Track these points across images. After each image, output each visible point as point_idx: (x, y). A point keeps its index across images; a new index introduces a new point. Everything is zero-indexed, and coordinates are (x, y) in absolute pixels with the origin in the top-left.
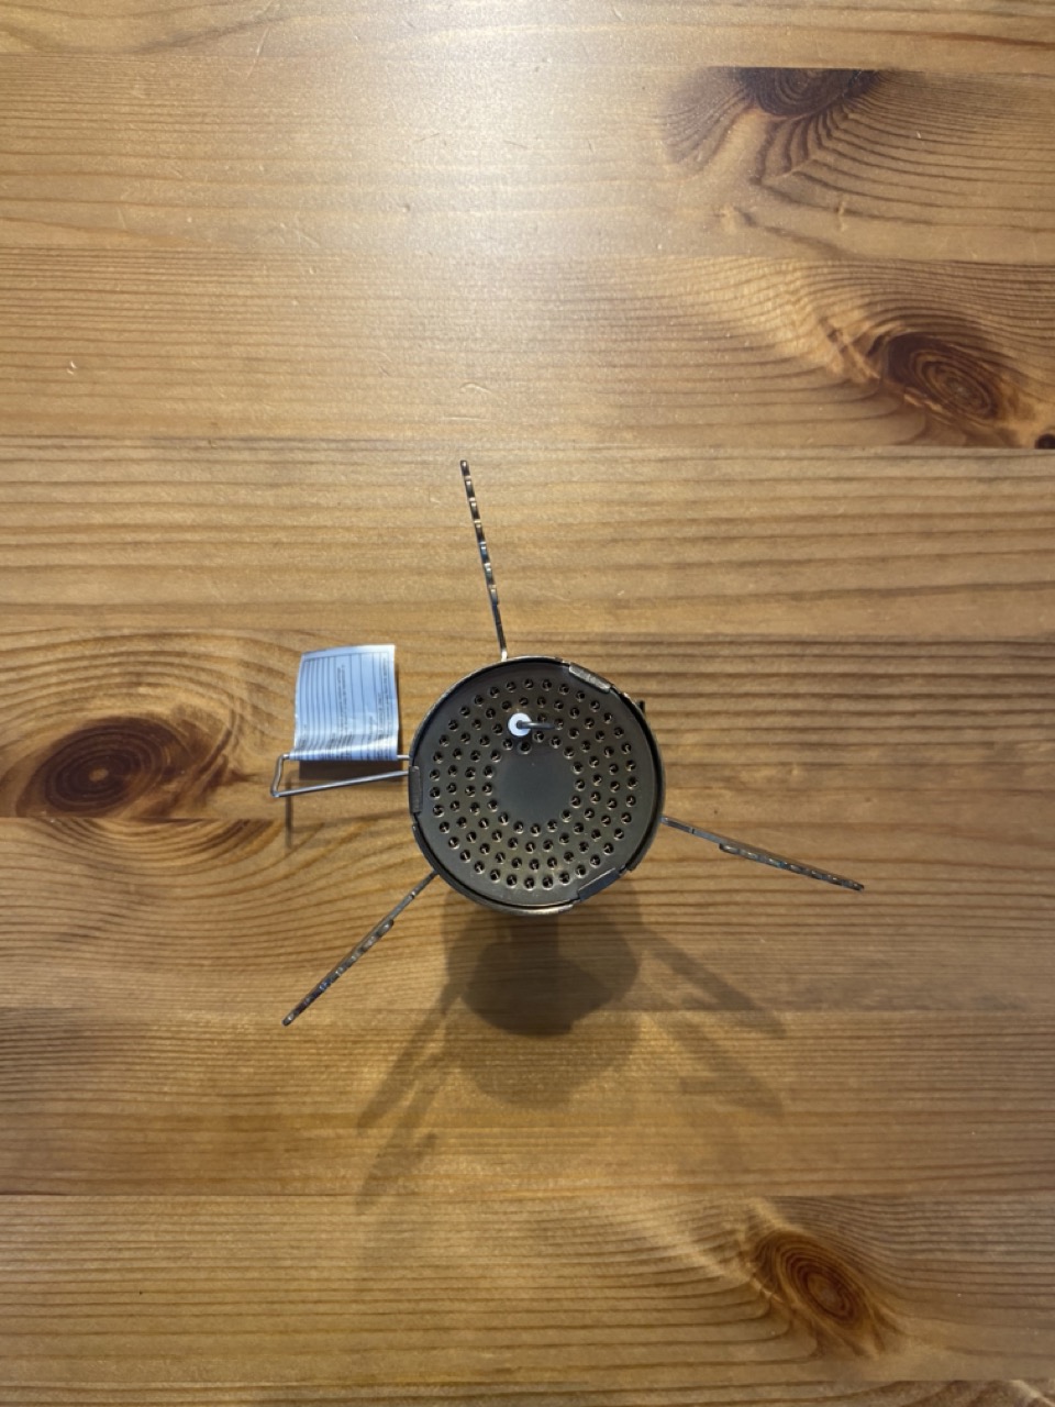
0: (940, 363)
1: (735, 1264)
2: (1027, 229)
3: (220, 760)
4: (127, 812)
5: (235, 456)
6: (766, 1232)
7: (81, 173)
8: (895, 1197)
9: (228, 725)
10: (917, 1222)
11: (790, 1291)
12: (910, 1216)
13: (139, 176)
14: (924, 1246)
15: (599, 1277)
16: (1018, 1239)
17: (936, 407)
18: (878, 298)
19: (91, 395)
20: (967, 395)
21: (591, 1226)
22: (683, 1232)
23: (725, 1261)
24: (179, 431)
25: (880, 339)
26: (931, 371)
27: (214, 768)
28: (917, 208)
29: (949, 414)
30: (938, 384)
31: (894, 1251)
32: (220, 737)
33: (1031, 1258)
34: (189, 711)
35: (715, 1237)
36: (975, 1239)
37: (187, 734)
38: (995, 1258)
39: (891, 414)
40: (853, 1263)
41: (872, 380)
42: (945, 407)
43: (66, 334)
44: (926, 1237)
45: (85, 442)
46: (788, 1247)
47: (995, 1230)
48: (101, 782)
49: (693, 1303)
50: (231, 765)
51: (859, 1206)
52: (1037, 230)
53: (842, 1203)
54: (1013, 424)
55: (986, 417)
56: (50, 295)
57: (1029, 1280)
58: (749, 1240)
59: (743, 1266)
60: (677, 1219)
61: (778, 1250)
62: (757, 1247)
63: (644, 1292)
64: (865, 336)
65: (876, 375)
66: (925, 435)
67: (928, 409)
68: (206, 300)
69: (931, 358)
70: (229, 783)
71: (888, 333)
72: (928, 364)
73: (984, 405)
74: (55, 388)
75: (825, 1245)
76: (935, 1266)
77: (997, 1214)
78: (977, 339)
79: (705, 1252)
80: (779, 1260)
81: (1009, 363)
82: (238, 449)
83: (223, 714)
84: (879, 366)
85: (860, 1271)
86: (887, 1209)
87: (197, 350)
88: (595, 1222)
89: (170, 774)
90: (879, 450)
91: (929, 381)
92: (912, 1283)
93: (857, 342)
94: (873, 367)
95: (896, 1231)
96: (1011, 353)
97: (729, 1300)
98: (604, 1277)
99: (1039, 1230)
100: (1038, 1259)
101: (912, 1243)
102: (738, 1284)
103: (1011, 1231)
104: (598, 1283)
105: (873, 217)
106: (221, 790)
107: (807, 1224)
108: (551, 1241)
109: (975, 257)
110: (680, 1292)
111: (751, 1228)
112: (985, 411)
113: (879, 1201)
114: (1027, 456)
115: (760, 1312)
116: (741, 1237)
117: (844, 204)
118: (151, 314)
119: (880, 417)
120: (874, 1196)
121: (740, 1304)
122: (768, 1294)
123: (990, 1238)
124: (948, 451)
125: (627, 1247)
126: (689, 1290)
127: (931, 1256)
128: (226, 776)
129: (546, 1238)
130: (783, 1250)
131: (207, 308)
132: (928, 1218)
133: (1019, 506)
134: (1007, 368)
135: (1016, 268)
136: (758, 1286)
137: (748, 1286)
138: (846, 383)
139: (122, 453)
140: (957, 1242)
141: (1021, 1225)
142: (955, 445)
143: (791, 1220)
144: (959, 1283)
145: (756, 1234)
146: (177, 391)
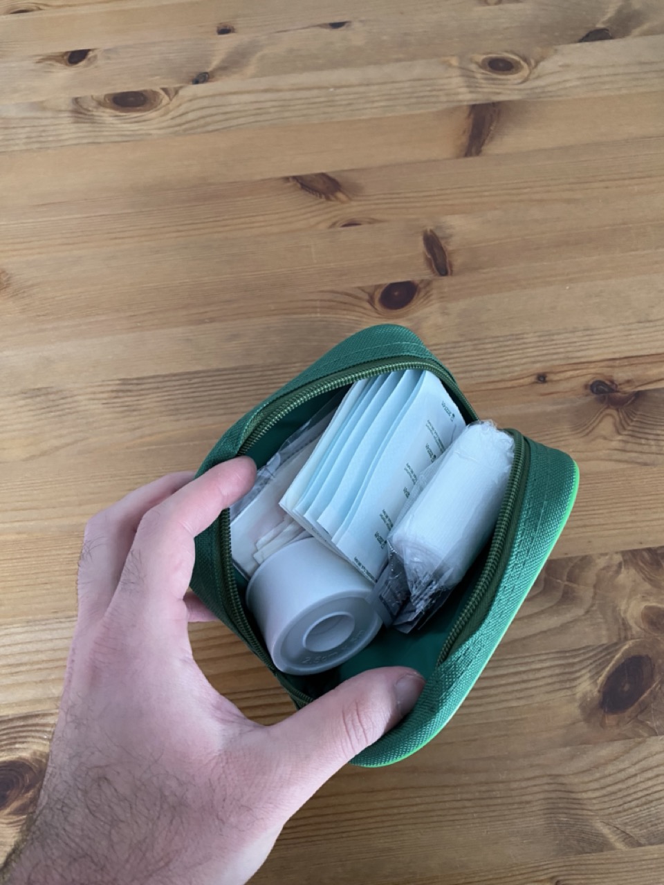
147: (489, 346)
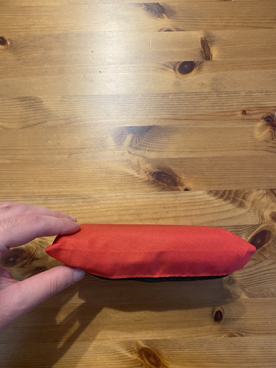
0: (165, 176)
1: (134, 355)
2: (180, 152)
3: (34, 256)
4: (16, 266)
5: (37, 199)
6: (140, 348)
7: (10, 150)
8: (165, 339)
9: (35, 249)
10: (170, 344)
11: (146, 360)
12: (169, 343)
13: (21, 150)
14: (172, 350)
15: (107, 358)
16: (191, 347)
17: (165, 185)
18: (153, 165)
19: (11, 189)
20: (171, 182)
21: (106, 347)
22: (124, 348)
23: (132, 354)
24: (27, 195)
25: (154, 173)
26: (164, 178)
27: (33, 257)
28: (160, 149)
29: (167, 186)
30: (165, 180)
31: (166, 351)
32: (34, 251)
33: (194, 351)
34: (28, 247)
35: (130, 349)
36: (182, 348)
37: (28, 251)
38: (186, 352)
39: (157, 186)
40: (158, 354)
41: (153, 180)
42: (167, 184)
43: (7, 178)
44: (172, 348)
45: (10, 197)
46: (145, 350)
47: (186, 346)
48: (12, 261)
49: (126, 363)
50: (36, 257)
51: (159, 341)
52: (182, 152)
53: (155, 341)
54: (179, 187)
55: (174, 186)
56: (5, 171)
57: (194, 356)
58: (137, 349)
59: (136, 355)
60: (123, 345)
61: (143, 351)
62: (138, 351)
63: (116, 361)
64: (152, 172)
65: (154, 179)
66: (164, 189)
67: (164, 185)
68: (32, 171)
69: (164, 176)
70: (36, 260)
71: (156, 171)
72: (163, 177)
73: (174, 183)
74: (5, 188)
75: (152, 350)
76: (174, 354)
77: (186, 342)
78: (172, 172)
79: (128, 352)
80: (143, 353)
81: (178, 176)
82: (38, 198)
83: (34, 247)
84: (154, 177)
85: (160, 355)
86: (164, 342)
87: (31, 180)
88: (106, 346)
89: (25, 259)
90: (155, 192)
91: (163, 180)
92: (170, 358)
93: (150, 173)
94: (153, 178)
95: (166, 346)
96: (178, 174)
97: (133, 362)
98: (109, 358)
99: (195, 345)
100: (195, 351)
101: (169, 349)
102: (135, 359)
103: (189, 346)
104: (107, 359)
105: (152, 151)
106: (34, 261)
107: (148, 346)
108: (98, 350)
109: (171, 157)
110: (124, 360)
111: (137, 347)
112: (174, 185)
113: (163, 340)
114: (182, 193)
115: (140, 365)
116: (135, 348)
117: (147, 149)
118: (22, 174)
119: (155, 187)
120: (162, 339)
121: (136, 363)
122: (141, 360)
123: (185, 347)
124: (168, 192)
125: (113, 351)
126: (125, 360)
127: (173, 352)
128: (35, 259)
129: (97, 350)
130: (144, 351)
131: (32, 173)
132: (173, 343)
133: (182, 202)
134: (177, 177)
135: (178, 159)
136: (139, 359)
137: (137, 359)
138: (148, 181)
139: (17, 199)
140: (179, 349)
141: (191, 344)
142: (169, 191)
143: (145, 345)
144: (179, 357)
145: (138, 348)
146: (26, 188)
147: (223, 95)
